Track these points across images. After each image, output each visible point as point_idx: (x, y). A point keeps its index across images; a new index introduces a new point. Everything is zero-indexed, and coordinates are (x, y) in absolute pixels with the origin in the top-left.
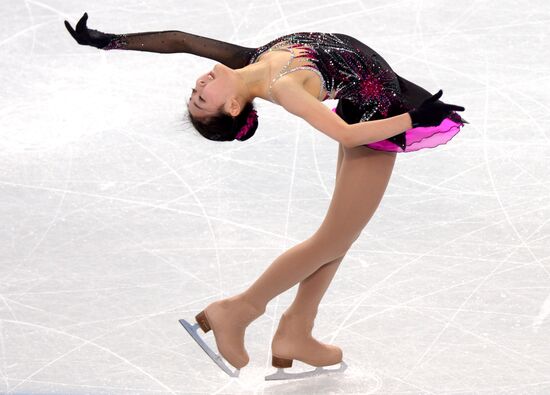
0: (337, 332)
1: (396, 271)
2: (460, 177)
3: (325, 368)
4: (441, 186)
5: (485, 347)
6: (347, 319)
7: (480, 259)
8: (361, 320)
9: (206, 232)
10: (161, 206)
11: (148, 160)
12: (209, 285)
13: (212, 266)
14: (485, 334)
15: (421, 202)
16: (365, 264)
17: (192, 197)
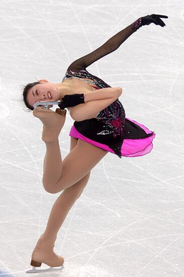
0: (98, 249)
1: (135, 223)
2: (178, 178)
3: (55, 268)
4: (167, 181)
5: (175, 271)
6: (104, 243)
7: (181, 224)
8: (112, 245)
9: (38, 183)
10: (16, 165)
11: (13, 139)
12: (34, 212)
13: (38, 202)
14: (176, 265)
15: (155, 188)
16: (119, 216)
17: (34, 163)
